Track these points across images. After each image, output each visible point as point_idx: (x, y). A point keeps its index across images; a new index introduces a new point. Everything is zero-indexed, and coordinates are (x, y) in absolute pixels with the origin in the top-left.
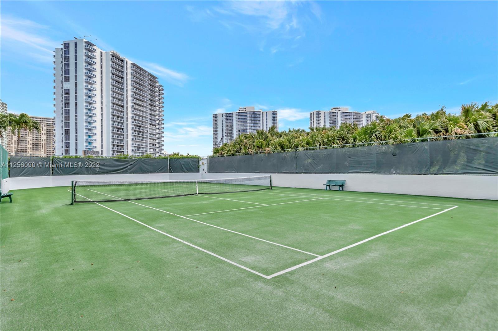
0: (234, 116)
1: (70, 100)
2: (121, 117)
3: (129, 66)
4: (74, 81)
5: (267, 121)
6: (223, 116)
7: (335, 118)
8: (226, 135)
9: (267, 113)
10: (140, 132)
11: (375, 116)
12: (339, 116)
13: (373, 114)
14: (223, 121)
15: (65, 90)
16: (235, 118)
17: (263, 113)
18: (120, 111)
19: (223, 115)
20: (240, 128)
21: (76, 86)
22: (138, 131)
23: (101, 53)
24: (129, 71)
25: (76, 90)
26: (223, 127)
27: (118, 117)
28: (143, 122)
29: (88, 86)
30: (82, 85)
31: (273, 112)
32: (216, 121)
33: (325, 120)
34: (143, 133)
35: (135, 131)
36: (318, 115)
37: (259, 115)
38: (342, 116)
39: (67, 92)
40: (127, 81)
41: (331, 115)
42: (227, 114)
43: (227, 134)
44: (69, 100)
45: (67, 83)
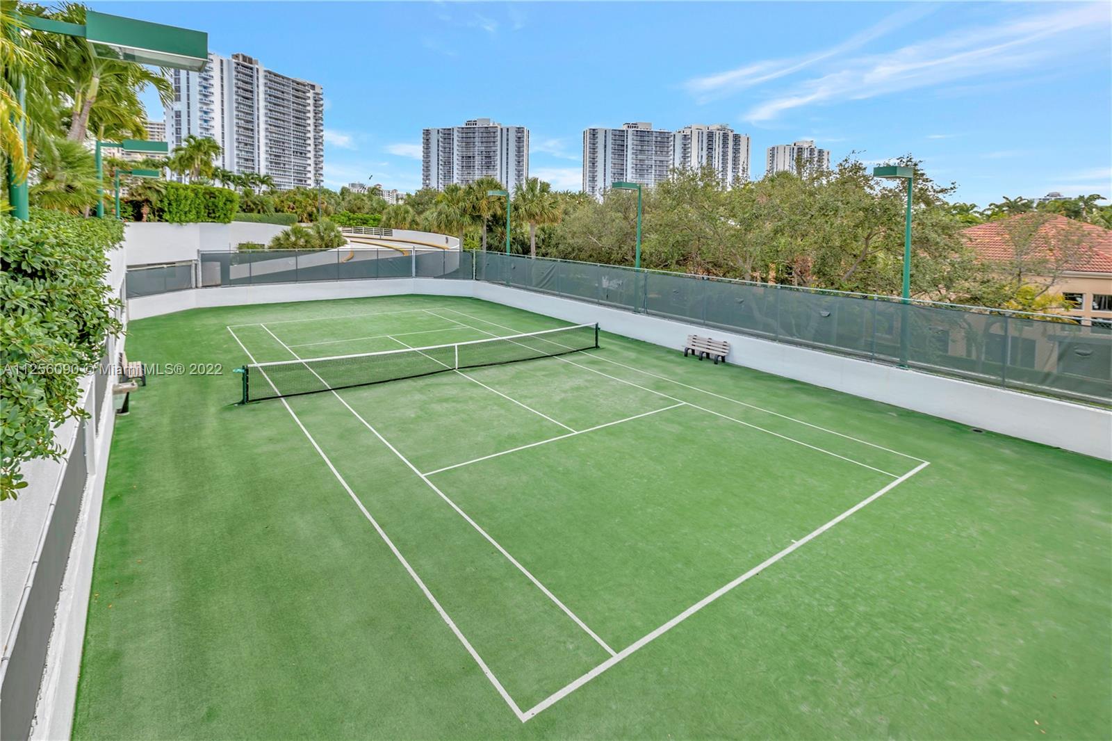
0: (456, 134)
1: (182, 124)
2: (251, 145)
3: (261, 74)
4: (186, 101)
5: (508, 144)
6: (438, 133)
7: (624, 141)
8: (443, 163)
9: (508, 129)
10: (279, 164)
11: (721, 134)
12: (630, 137)
13: (718, 132)
14: (438, 141)
15: (176, 112)
16: (456, 136)
17: (502, 129)
18: (249, 137)
19: (438, 131)
20: (464, 153)
21: (189, 108)
22: (276, 163)
23: (222, 61)
24: (262, 81)
25: (189, 112)
26: (438, 150)
27: (246, 144)
28: (284, 150)
29: (202, 108)
30: (196, 106)
31: (519, 128)
32: (427, 140)
33: (605, 142)
34: (284, 164)
35: (271, 162)
36: (594, 135)
37: (494, 132)
38: (635, 137)
39: (178, 114)
40: (258, 95)
41: (615, 135)
42: (444, 129)
43: (445, 162)
44: (180, 125)
45: (178, 103)
